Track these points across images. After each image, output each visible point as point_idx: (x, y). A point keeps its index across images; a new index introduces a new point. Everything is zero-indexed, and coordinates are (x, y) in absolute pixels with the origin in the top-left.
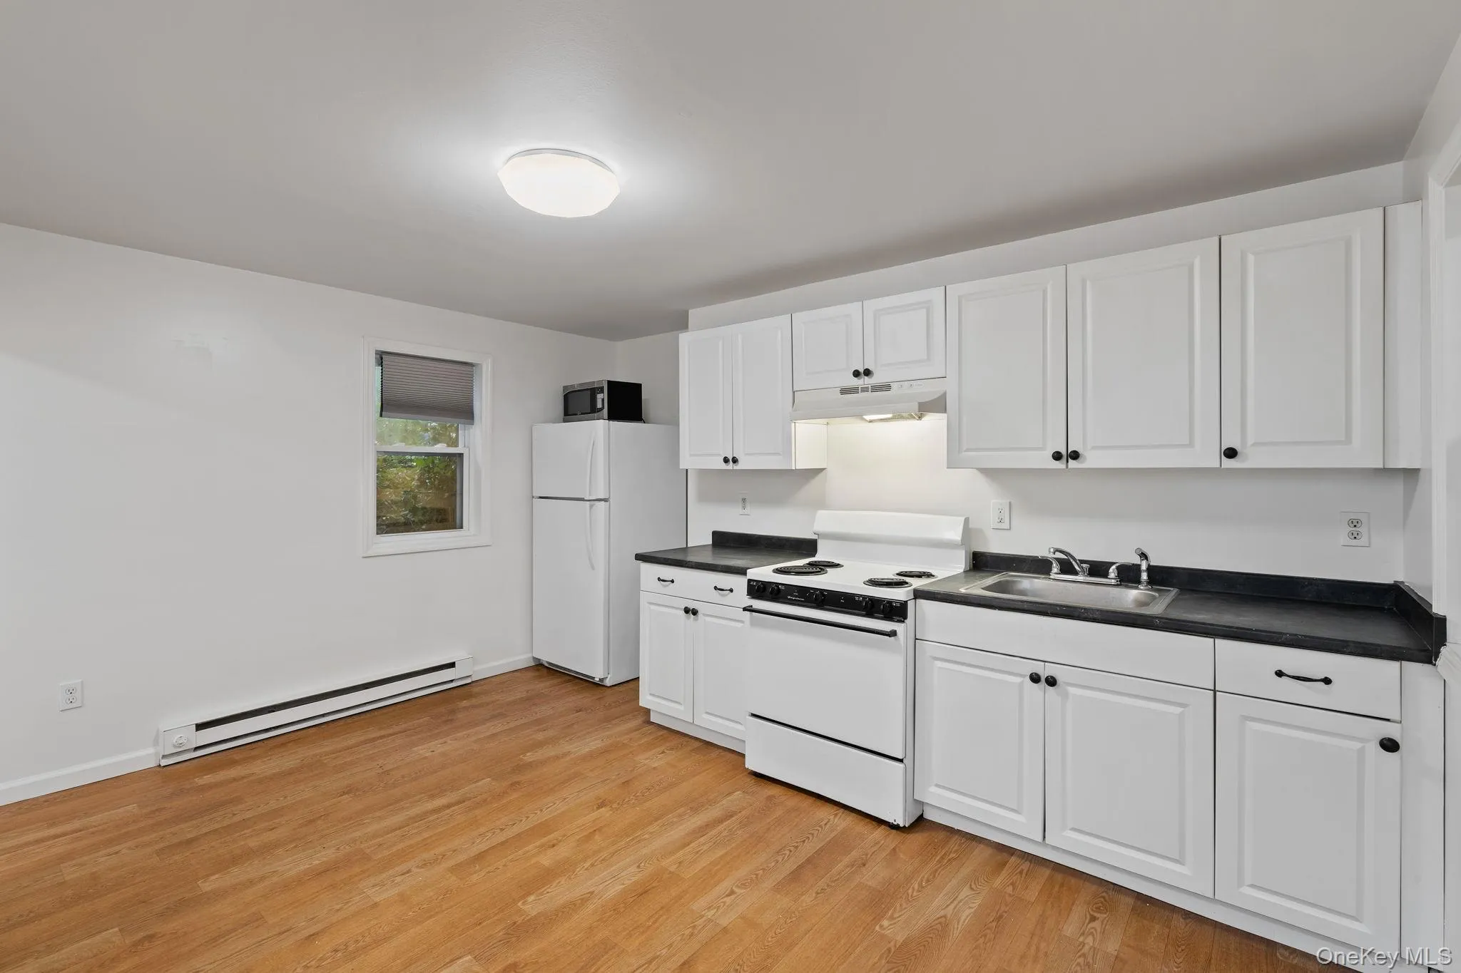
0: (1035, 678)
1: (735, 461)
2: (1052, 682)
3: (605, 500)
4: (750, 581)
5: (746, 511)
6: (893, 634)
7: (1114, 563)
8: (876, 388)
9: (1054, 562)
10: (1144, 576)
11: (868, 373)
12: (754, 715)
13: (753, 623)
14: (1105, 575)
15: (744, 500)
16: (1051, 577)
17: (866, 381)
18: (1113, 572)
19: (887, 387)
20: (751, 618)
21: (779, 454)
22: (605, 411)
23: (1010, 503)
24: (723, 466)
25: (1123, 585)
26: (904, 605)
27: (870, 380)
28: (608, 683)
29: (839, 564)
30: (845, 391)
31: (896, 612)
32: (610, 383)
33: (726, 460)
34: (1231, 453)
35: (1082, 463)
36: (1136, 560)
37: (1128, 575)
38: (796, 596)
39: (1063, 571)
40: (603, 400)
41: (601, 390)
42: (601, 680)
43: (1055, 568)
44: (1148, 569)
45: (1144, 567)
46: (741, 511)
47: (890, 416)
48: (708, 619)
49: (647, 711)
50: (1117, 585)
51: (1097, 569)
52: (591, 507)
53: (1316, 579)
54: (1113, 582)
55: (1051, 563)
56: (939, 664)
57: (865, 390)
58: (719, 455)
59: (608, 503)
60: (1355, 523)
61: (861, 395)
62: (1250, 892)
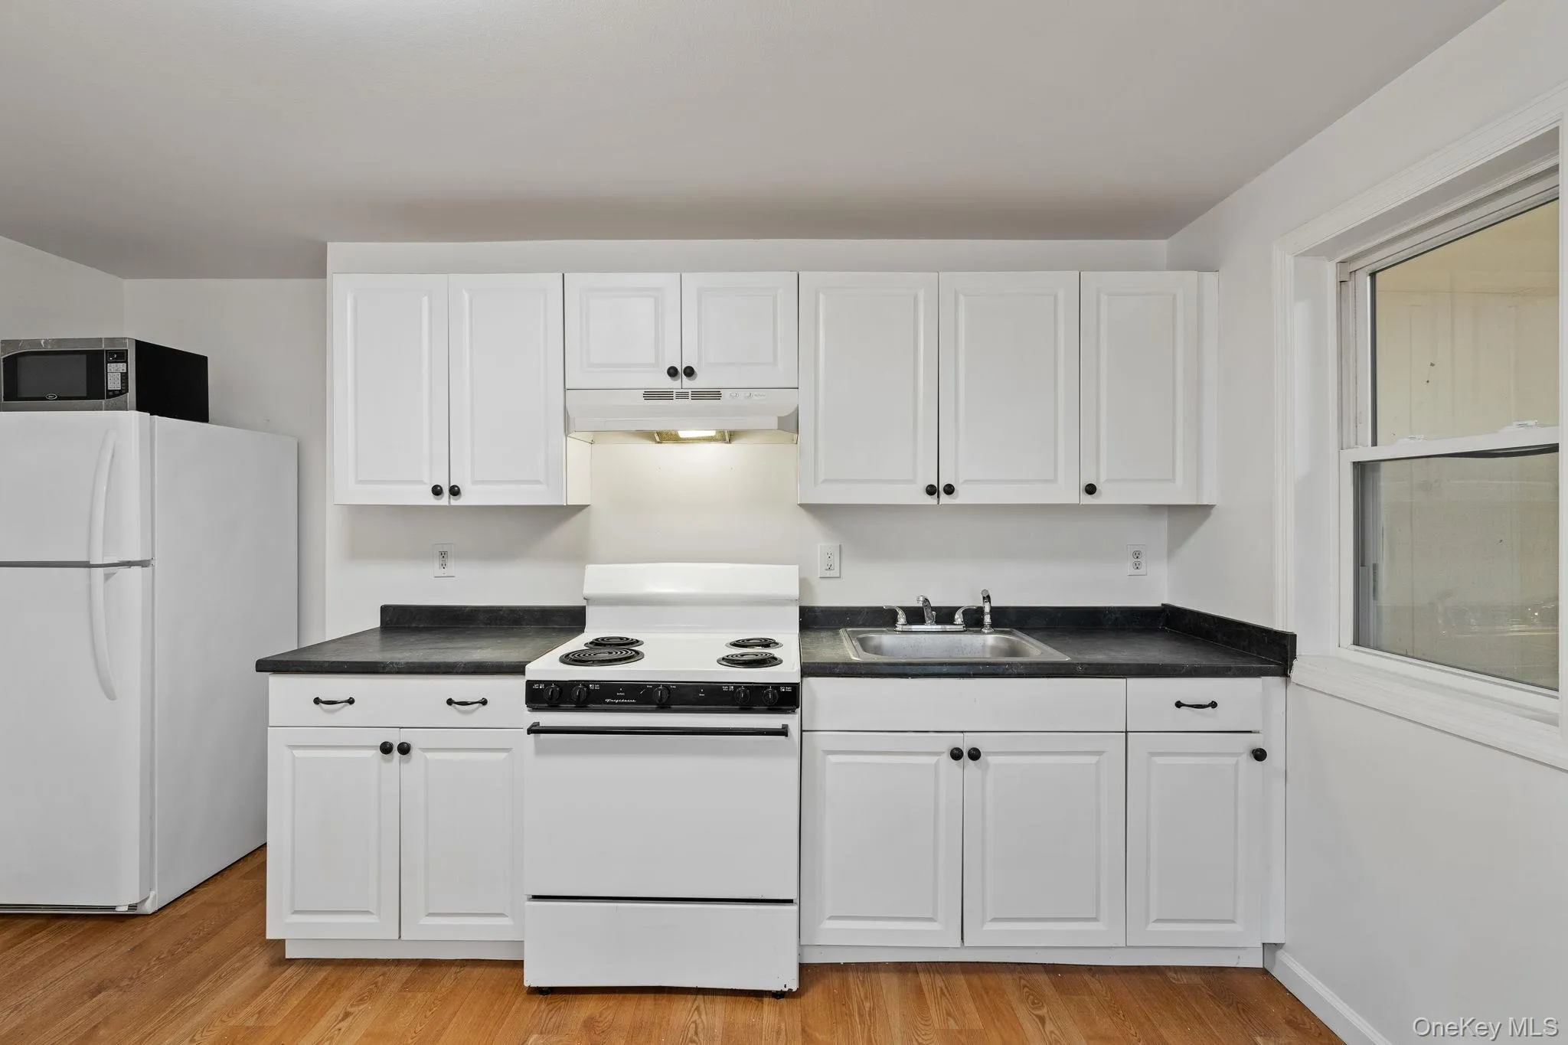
0: (956, 754)
1: (455, 491)
2: (975, 755)
3: (143, 564)
4: (530, 684)
5: (448, 571)
6: (783, 732)
7: (959, 608)
8: (698, 395)
9: (900, 612)
10: (987, 619)
11: (690, 372)
12: (536, 897)
13: (540, 751)
14: (951, 621)
15: (443, 555)
16: (897, 629)
17: (687, 383)
18: (959, 618)
19: (715, 395)
20: (536, 742)
21: (538, 482)
22: (131, 395)
23: (840, 546)
24: (432, 500)
25: (970, 631)
26: (795, 688)
27: (691, 382)
28: (149, 908)
29: (637, 641)
30: (650, 395)
31: (786, 698)
32: (140, 346)
33: (437, 491)
34: (1091, 489)
35: (955, 499)
36: (979, 602)
37: (974, 620)
38: (621, 698)
39: (909, 622)
40: (124, 377)
41: (121, 356)
42: (132, 907)
43: (902, 619)
44: (991, 611)
45: (987, 609)
46: (441, 572)
47: (712, 433)
48: (429, 755)
49: (280, 944)
50: (965, 631)
51: (945, 616)
52: (107, 577)
53: (1114, 607)
54: (961, 628)
55: (897, 614)
56: (833, 758)
57: (683, 395)
58: (421, 482)
59: (150, 568)
60: (1137, 555)
61: (676, 402)
62: (1154, 927)
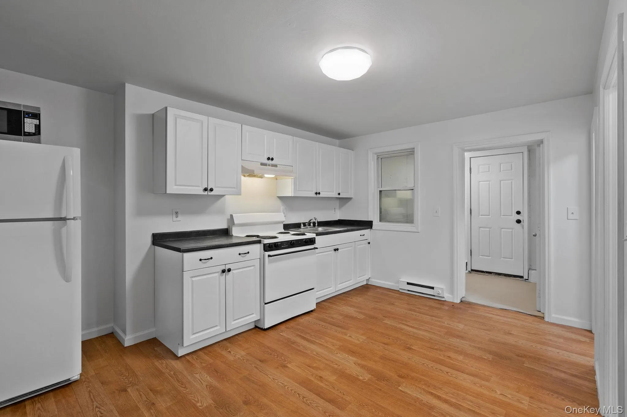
0: (335, 250)
1: (211, 190)
2: (338, 250)
4: (265, 244)
5: (178, 219)
8: (273, 165)
10: (317, 224)
11: (272, 159)
15: (177, 213)
17: (270, 162)
18: (312, 224)
19: (276, 166)
20: (273, 259)
21: (234, 188)
23: (286, 208)
24: (202, 193)
27: (272, 162)
30: (262, 164)
33: (206, 190)
34: (339, 194)
35: (319, 195)
39: (304, 226)
40: (38, 127)
41: (34, 116)
43: (302, 225)
45: (316, 222)
46: (175, 219)
48: (235, 271)
54: (312, 227)
56: (317, 255)
57: (269, 165)
60: (335, 209)
61: (267, 167)
62: (358, 279)
